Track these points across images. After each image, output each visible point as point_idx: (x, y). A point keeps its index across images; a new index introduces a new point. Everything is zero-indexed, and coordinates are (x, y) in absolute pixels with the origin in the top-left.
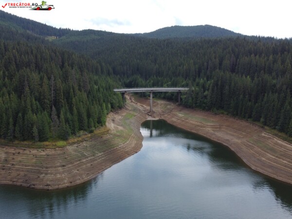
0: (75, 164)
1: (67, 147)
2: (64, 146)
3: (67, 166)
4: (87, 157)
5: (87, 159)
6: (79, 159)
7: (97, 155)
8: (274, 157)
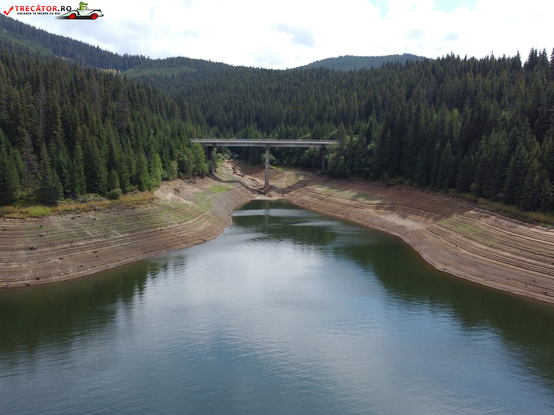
0: (59, 247)
1: (51, 217)
2: (43, 215)
3: (39, 250)
4: (90, 239)
5: (88, 242)
6: (70, 240)
7: (113, 237)
8: (484, 247)
